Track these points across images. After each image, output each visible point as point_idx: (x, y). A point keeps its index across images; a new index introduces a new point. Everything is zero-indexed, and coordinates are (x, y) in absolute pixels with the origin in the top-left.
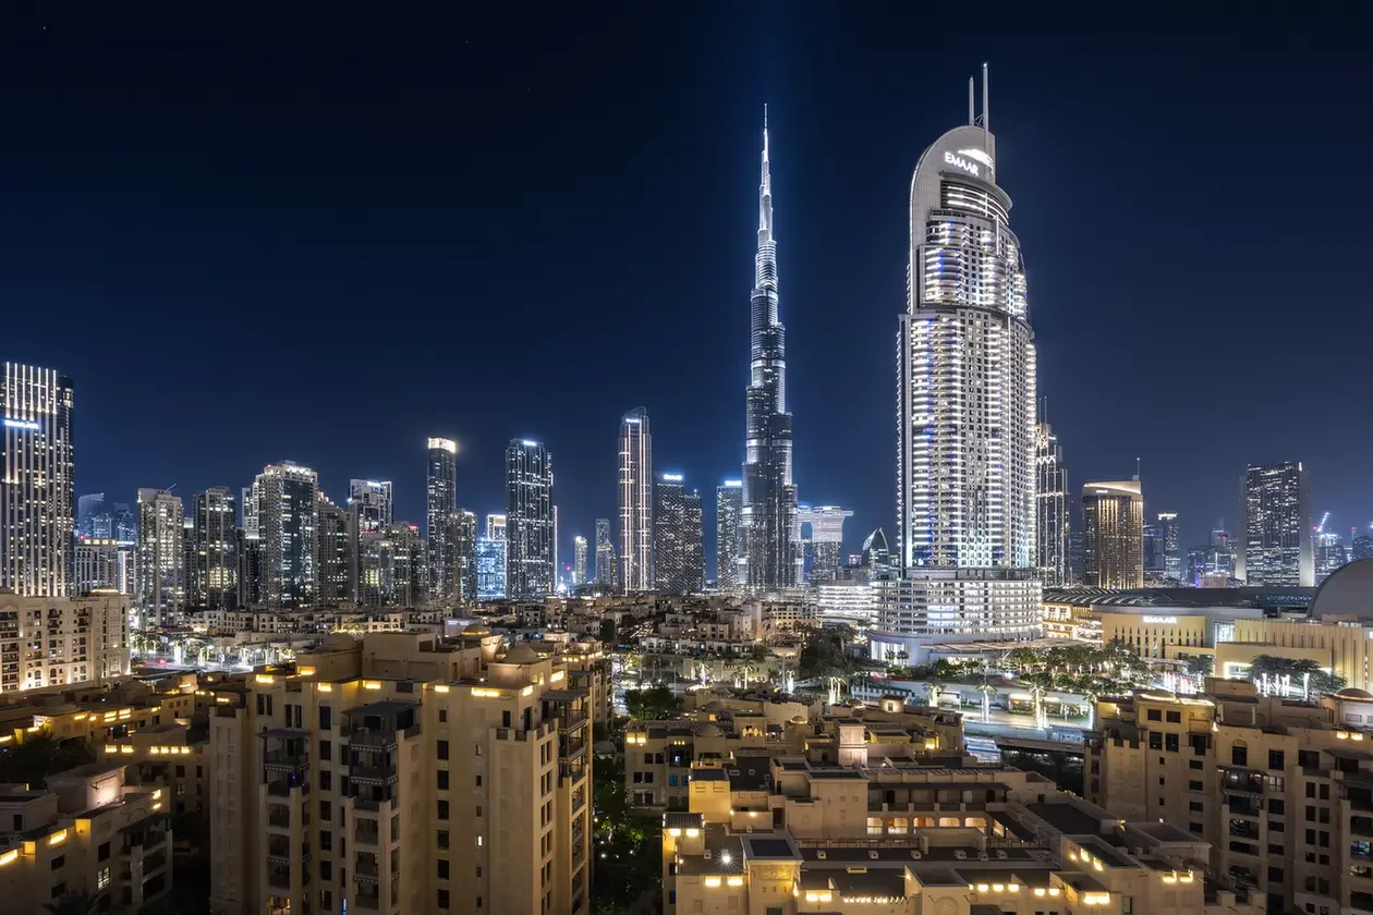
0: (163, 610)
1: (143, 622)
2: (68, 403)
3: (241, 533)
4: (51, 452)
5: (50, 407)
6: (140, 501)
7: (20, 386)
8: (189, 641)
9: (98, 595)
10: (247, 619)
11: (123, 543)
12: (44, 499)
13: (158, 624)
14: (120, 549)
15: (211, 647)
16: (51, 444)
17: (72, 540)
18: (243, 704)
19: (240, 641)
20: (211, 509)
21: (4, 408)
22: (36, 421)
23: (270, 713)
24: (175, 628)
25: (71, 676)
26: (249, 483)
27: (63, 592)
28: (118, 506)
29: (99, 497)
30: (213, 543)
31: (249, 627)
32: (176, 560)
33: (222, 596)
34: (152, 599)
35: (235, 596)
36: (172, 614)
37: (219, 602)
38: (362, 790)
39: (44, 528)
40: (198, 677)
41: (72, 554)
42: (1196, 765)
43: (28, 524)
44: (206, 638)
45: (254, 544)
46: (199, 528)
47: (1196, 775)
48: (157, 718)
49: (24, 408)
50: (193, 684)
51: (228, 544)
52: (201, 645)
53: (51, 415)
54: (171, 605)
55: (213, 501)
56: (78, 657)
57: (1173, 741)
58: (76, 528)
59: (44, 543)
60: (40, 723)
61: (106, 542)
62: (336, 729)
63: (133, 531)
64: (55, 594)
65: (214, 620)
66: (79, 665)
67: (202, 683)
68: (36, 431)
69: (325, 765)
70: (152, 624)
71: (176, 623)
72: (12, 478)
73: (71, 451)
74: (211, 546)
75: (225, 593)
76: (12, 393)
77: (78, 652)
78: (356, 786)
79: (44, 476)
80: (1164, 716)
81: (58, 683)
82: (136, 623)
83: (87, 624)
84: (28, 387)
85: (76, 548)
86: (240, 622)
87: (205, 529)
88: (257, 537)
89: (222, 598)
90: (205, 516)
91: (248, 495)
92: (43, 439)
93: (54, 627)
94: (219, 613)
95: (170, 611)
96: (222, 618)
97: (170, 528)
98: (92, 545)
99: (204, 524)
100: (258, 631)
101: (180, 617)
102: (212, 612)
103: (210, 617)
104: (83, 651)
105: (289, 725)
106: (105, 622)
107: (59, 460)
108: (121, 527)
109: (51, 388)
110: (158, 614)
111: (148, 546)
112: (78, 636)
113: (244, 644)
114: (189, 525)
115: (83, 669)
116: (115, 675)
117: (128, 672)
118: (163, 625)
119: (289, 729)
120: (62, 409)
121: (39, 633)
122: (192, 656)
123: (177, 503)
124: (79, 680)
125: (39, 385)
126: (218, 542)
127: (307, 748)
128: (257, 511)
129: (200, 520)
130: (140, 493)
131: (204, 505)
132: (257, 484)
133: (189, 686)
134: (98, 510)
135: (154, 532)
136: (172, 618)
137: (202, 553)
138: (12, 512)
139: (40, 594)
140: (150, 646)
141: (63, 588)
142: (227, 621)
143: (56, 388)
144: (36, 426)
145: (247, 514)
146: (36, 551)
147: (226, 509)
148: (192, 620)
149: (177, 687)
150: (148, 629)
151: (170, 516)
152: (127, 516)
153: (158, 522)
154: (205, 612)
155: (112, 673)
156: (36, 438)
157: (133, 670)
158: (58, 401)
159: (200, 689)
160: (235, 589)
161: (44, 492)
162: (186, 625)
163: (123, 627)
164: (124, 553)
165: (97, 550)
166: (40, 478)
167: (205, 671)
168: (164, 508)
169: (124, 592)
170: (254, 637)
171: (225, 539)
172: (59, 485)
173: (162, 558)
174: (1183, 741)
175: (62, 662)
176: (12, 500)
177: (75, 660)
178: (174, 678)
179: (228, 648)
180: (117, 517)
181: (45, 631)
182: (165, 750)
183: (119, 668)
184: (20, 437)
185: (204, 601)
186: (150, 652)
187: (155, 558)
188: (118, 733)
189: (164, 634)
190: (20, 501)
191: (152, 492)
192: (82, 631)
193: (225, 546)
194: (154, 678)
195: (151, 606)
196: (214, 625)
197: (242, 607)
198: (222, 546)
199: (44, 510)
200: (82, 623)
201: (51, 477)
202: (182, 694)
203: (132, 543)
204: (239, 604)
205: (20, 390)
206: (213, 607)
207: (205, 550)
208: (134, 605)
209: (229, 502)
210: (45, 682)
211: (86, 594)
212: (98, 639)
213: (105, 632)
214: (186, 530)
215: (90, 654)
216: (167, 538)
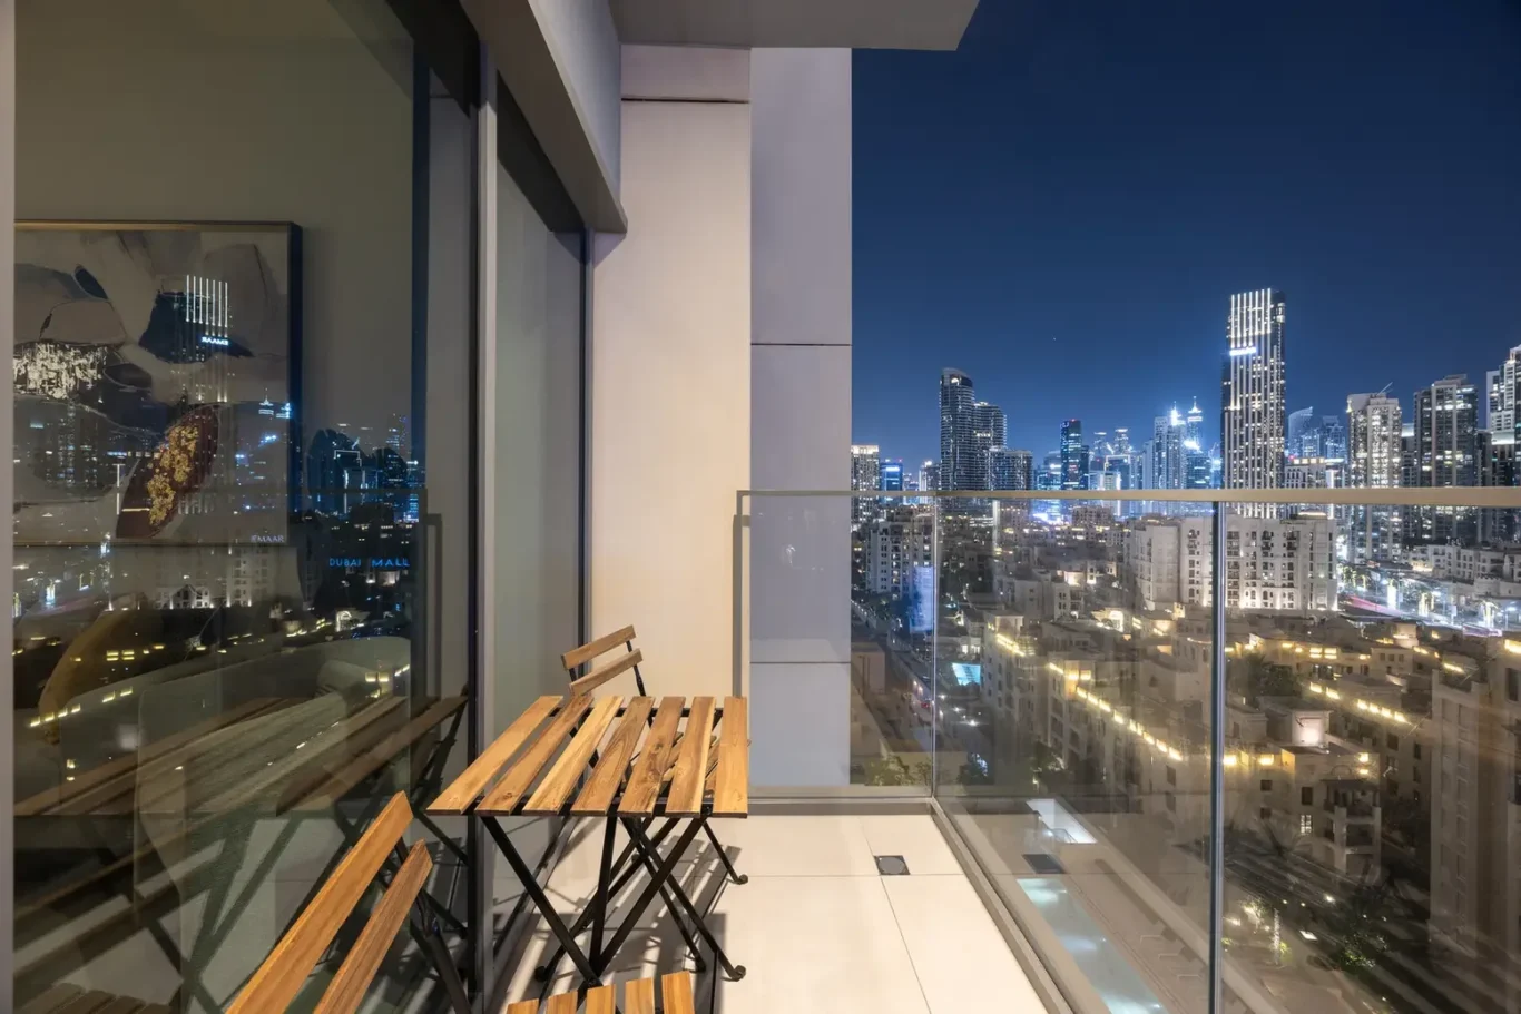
0: (1375, 539)
1: (1352, 553)
2: (1280, 318)
3: (1484, 438)
4: (1266, 372)
5: (1265, 328)
6: (1349, 410)
7: (1242, 314)
8: (1408, 582)
9: (1305, 518)
10: (1493, 561)
11: (1331, 461)
12: (1259, 421)
13: (1369, 555)
14: (1328, 468)
15: (1436, 593)
16: (1266, 365)
17: (1283, 460)
18: (1482, 677)
19: (1482, 592)
20: (1439, 408)
21: (1230, 340)
22: (1254, 345)
24: (1389, 563)
25: (1280, 602)
26: (1498, 363)
27: (1274, 514)
28: (1327, 419)
29: (1308, 412)
30: (1442, 453)
31: (1496, 572)
32: (1391, 478)
33: (1455, 526)
34: (1362, 525)
35: (1475, 526)
36: (1385, 546)
37: (1449, 533)
39: (1259, 450)
40: (1418, 628)
41: (1283, 475)
43: (1247, 447)
44: (1430, 582)
45: (1504, 452)
46: (1422, 435)
48: (1366, 669)
49: (1245, 335)
50: (1411, 637)
51: (1464, 453)
52: (1423, 589)
53: (1266, 335)
54: (1385, 535)
55: (1442, 397)
56: (1286, 582)
58: (1286, 448)
59: (1259, 465)
60: (1254, 643)
61: (1314, 461)
63: (1342, 446)
64: (1268, 516)
65: (1441, 558)
66: (1287, 591)
67: (1423, 638)
68: (1254, 355)
70: (1361, 556)
71: (1390, 557)
72: (1235, 404)
73: (1283, 367)
74: (1439, 457)
75: (1459, 523)
76: (1236, 323)
77: (1287, 577)
79: (1260, 398)
81: (1269, 607)
82: (1343, 552)
83: (1295, 549)
84: (1248, 313)
85: (1286, 469)
86: (1482, 565)
87: (1430, 435)
88: (1511, 441)
89: (1454, 529)
90: (1430, 418)
91: (1496, 380)
92: (1260, 362)
93: (1266, 548)
94: (1450, 549)
95: (1383, 542)
96: (1454, 556)
97: (1385, 438)
98: (1301, 465)
99: (1430, 429)
100: (1513, 582)
101: (1396, 550)
102: (1440, 548)
103: (1436, 554)
104: (1291, 578)
106: (1311, 549)
107: (1272, 379)
108: (1330, 444)
109: (1265, 309)
110: (1369, 543)
111: (1358, 463)
112: (1287, 561)
113: (1488, 596)
114: (1408, 433)
115: (1291, 596)
116: (1322, 609)
117: (1335, 608)
118: (1375, 558)
120: (1275, 325)
121: (1255, 554)
122: (1411, 602)
123: (1394, 406)
124: (1287, 607)
125: (1256, 309)
126: (1448, 452)
128: (1511, 402)
129: (1423, 425)
130: (1349, 401)
131: (1429, 404)
132: (1511, 362)
133: (1406, 638)
134: (1307, 426)
135: (1366, 445)
136: (1386, 550)
137: (1426, 468)
138: (1235, 436)
139: (1256, 515)
140: (1359, 581)
141: (1275, 511)
142: (1462, 561)
143: (1270, 306)
144: (1254, 350)
145: (1492, 410)
146: (1253, 473)
147: (1461, 405)
148: (1412, 555)
149: (1389, 636)
150: (1357, 561)
151: (1384, 423)
152: (1336, 429)
153: (1369, 434)
154: (1431, 548)
155: (1318, 605)
156: (1254, 362)
157: (1340, 606)
158: (1272, 319)
159: (1420, 645)
160: (1474, 518)
161: (1259, 413)
162: (1403, 562)
163: (1331, 555)
164: (1332, 472)
165: (1305, 470)
166: (1257, 402)
167: (1428, 624)
168: (1377, 415)
169: (1331, 517)
170: (1504, 588)
171: (1459, 448)
172: (1272, 405)
173: (1375, 476)
175: (1272, 586)
176: (1235, 427)
177: (1284, 586)
178: (1388, 624)
179: (1463, 599)
180: (1325, 431)
181: (1259, 553)
182: (1373, 709)
183: (1326, 602)
184: (1241, 364)
185: (1429, 532)
186: (1359, 588)
187: (1366, 476)
188: (1323, 673)
189: (1376, 570)
190: (1241, 426)
191: (1363, 397)
192: (1291, 555)
193: (1459, 457)
194: (1363, 620)
195: (1361, 533)
196: (1442, 564)
197: (1485, 543)
198: (1455, 457)
199: (1259, 432)
200: (1290, 547)
201: (1266, 399)
202: (1396, 646)
203: (1339, 460)
204: (1480, 539)
205: (1242, 319)
206: (1442, 541)
207: (1429, 464)
208: (1342, 532)
209: (1466, 395)
210: (1258, 603)
211: (1294, 517)
212: (1305, 566)
213: (1312, 559)
214: (1404, 441)
215: (1298, 581)
216: (1380, 452)
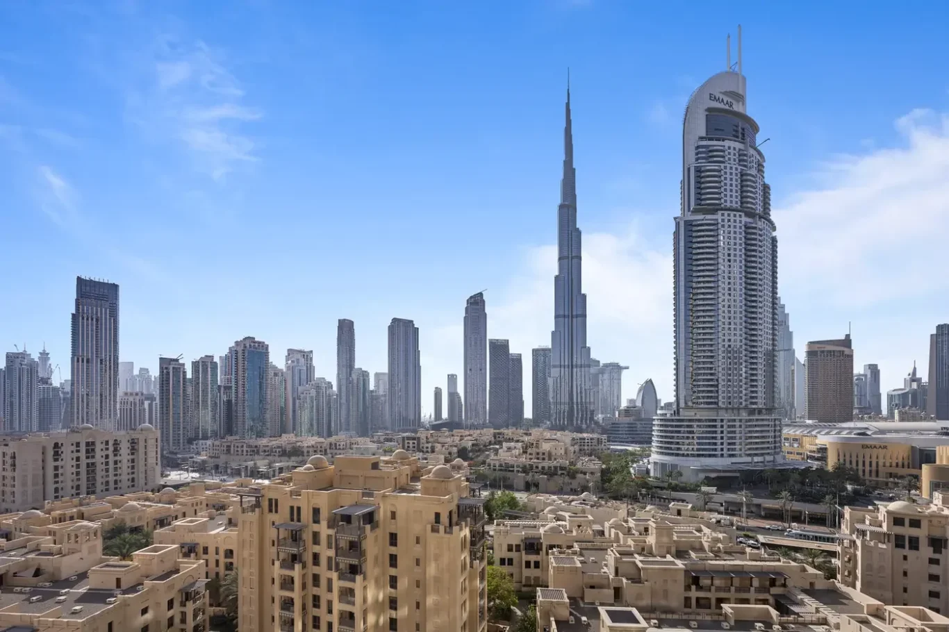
18: (259, 505)
23: (276, 512)
25: (126, 485)
38: (342, 566)
42: (933, 561)
47: (935, 569)
57: (914, 544)
62: (324, 523)
69: (316, 549)
78: (337, 564)
80: (907, 522)
81: (118, 489)
83: (135, 449)
93: (116, 451)
105: (292, 520)
119: (292, 523)
121: (107, 455)
127: (305, 536)
174: (923, 543)
175: (120, 475)
215: (138, 469)
